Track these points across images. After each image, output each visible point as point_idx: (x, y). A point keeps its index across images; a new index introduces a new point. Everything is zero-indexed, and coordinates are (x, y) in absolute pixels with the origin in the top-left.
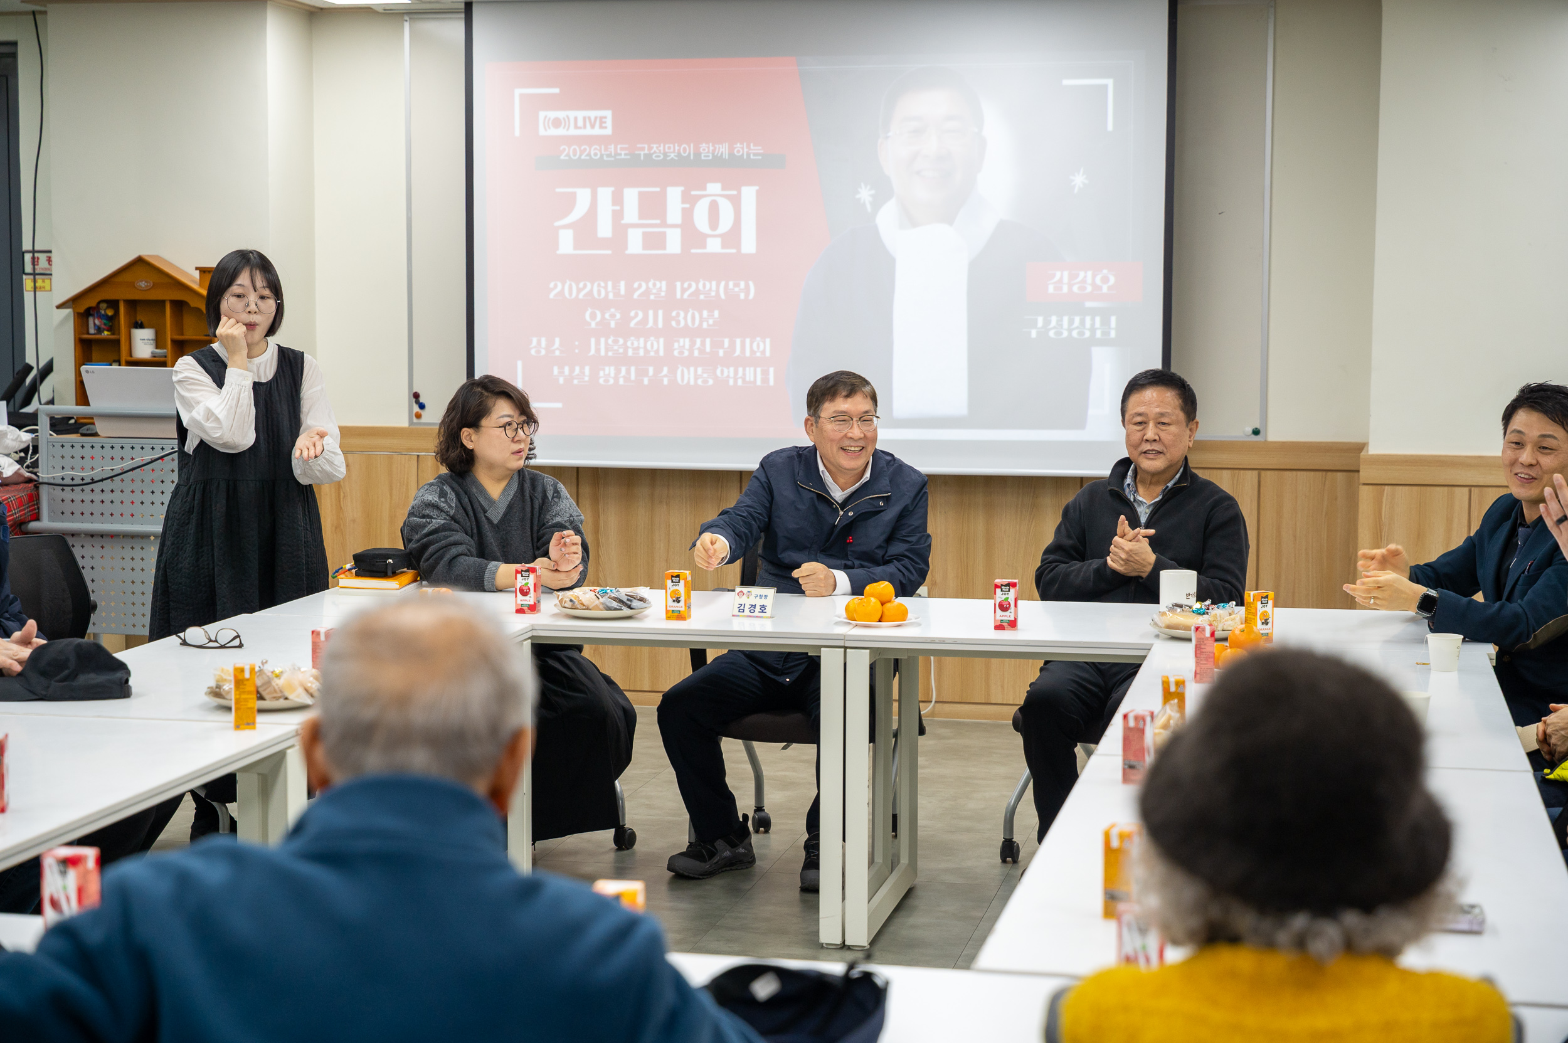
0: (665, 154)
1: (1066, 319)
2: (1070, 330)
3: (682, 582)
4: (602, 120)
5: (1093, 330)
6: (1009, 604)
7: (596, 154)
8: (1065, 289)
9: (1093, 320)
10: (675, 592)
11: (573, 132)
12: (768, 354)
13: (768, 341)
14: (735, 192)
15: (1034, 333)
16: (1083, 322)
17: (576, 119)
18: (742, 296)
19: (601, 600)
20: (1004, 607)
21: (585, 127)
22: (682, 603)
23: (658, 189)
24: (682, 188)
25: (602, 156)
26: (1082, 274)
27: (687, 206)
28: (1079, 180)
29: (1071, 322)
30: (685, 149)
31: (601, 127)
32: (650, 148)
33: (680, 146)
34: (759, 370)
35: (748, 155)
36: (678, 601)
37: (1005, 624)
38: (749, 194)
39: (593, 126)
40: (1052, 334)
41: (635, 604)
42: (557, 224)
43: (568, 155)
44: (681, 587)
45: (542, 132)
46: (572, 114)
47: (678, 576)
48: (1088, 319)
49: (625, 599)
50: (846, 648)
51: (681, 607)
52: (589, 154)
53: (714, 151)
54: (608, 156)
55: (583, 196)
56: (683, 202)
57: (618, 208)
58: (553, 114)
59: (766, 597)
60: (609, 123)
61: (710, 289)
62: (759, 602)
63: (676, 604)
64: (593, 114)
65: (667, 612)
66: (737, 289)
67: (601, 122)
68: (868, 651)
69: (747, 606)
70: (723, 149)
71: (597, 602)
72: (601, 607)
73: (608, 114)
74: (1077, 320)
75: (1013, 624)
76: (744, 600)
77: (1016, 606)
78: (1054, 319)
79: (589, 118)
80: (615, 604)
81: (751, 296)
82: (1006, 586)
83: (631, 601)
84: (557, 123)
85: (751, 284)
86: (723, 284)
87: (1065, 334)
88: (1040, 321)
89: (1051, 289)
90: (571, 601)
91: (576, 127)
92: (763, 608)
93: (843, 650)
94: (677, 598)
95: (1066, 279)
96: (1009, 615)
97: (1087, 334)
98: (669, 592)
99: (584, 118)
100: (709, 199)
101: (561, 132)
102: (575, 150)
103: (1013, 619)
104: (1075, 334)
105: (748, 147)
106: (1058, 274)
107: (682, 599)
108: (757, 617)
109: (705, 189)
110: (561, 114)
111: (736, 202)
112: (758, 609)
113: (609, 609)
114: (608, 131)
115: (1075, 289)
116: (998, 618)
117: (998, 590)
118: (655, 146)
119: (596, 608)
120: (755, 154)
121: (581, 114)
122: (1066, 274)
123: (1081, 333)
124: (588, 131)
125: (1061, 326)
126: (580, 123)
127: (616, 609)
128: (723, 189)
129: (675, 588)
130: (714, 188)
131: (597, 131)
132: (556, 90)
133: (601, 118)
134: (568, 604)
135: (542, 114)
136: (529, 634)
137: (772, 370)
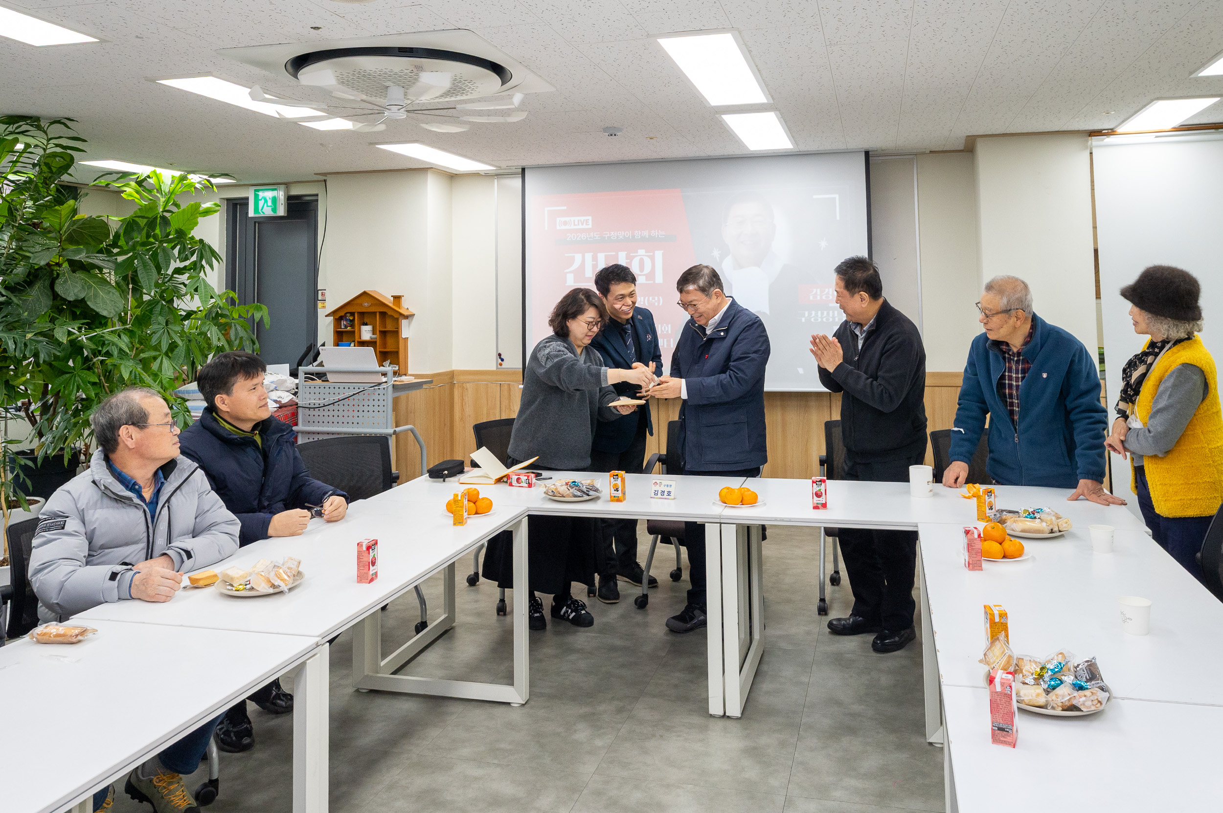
0: (617, 236)
1: (819, 313)
2: (822, 318)
3: (620, 479)
4: (587, 221)
5: (834, 317)
6: (822, 493)
7: (584, 237)
8: (819, 298)
9: (833, 313)
10: (616, 485)
11: (573, 227)
12: (670, 332)
13: (670, 326)
14: (652, 254)
15: (803, 320)
16: (828, 314)
17: (574, 221)
18: (656, 304)
19: (571, 490)
20: (818, 495)
21: (579, 225)
22: (620, 491)
23: (614, 253)
24: (626, 252)
25: (587, 238)
26: (827, 290)
27: (629, 261)
28: (823, 244)
29: (822, 314)
30: (627, 234)
31: (586, 224)
32: (610, 234)
33: (624, 232)
34: (665, 340)
35: (658, 235)
36: (617, 490)
37: (820, 506)
38: (659, 255)
39: (582, 224)
40: (812, 320)
41: (591, 493)
42: (565, 271)
43: (571, 238)
44: (619, 482)
45: (558, 228)
46: (572, 219)
47: (617, 475)
48: (831, 312)
49: (585, 489)
50: (721, 523)
51: (619, 494)
52: (581, 238)
53: (641, 234)
54: (590, 238)
55: (578, 258)
56: (627, 259)
57: (595, 263)
58: (563, 219)
59: (671, 486)
60: (590, 222)
61: (641, 301)
62: (666, 489)
63: (616, 492)
64: (582, 218)
65: (611, 497)
66: (653, 301)
67: (587, 222)
68: (735, 525)
69: (660, 492)
70: (646, 233)
71: (568, 492)
72: (571, 495)
73: (590, 218)
74: (825, 313)
75: (824, 506)
76: (657, 488)
77: (826, 494)
78: (813, 313)
79: (581, 221)
80: (579, 494)
81: (661, 304)
82: (819, 481)
83: (589, 491)
84: (565, 223)
85: (661, 298)
86: (647, 298)
87: (820, 320)
88: (807, 314)
89: (811, 298)
90: (552, 491)
91: (574, 225)
92: (669, 493)
93: (719, 524)
94: (617, 489)
95: (819, 293)
96: (822, 500)
97: (831, 320)
98: (612, 485)
99: (578, 221)
100: (639, 257)
101: (567, 227)
102: (574, 236)
103: (824, 502)
104: (824, 320)
105: (658, 232)
106: (815, 290)
107: (620, 489)
108: (665, 499)
109: (637, 253)
110: (567, 219)
111: (652, 259)
112: (666, 493)
113: (575, 496)
114: (590, 226)
115: (824, 297)
116: (815, 502)
117: (815, 484)
118: (612, 233)
119: (568, 496)
120: (661, 235)
121: (577, 219)
122: (819, 290)
123: (828, 319)
124: (580, 227)
125: (817, 316)
126: (576, 223)
127: (579, 497)
128: (646, 252)
129: (615, 482)
130: (642, 252)
131: (585, 226)
132: (565, 208)
133: (587, 220)
134: (551, 494)
135: (558, 219)
136: (527, 514)
137: (672, 340)
